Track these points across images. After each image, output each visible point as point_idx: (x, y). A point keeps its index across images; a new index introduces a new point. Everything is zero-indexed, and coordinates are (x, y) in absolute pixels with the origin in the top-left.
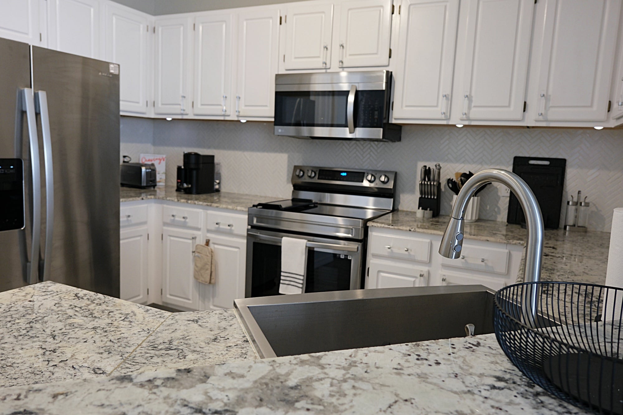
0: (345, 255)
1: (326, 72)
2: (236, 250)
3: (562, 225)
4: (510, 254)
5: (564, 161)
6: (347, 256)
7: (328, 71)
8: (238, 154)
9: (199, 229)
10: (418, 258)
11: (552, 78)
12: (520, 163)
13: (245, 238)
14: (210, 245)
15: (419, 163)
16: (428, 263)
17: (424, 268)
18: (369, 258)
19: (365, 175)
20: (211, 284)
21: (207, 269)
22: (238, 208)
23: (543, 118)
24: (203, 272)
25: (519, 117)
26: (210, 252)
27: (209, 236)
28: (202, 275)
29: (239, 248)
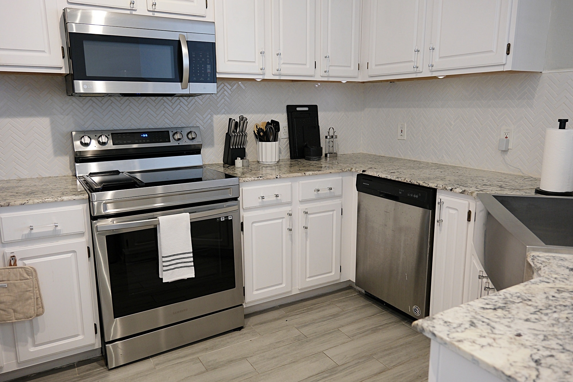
0: (225, 217)
1: (131, 14)
2: (69, 255)
5: (316, 107)
6: (228, 217)
7: (134, 13)
10: (285, 200)
12: (291, 110)
13: (82, 234)
14: (19, 264)
15: (215, 117)
16: (289, 204)
17: (288, 209)
18: (242, 213)
19: (171, 134)
20: (37, 315)
21: (30, 298)
22: (65, 198)
23: (326, 74)
24: (18, 306)
25: (312, 73)
26: (32, 272)
27: (9, 250)
28: (15, 311)
29: (74, 252)
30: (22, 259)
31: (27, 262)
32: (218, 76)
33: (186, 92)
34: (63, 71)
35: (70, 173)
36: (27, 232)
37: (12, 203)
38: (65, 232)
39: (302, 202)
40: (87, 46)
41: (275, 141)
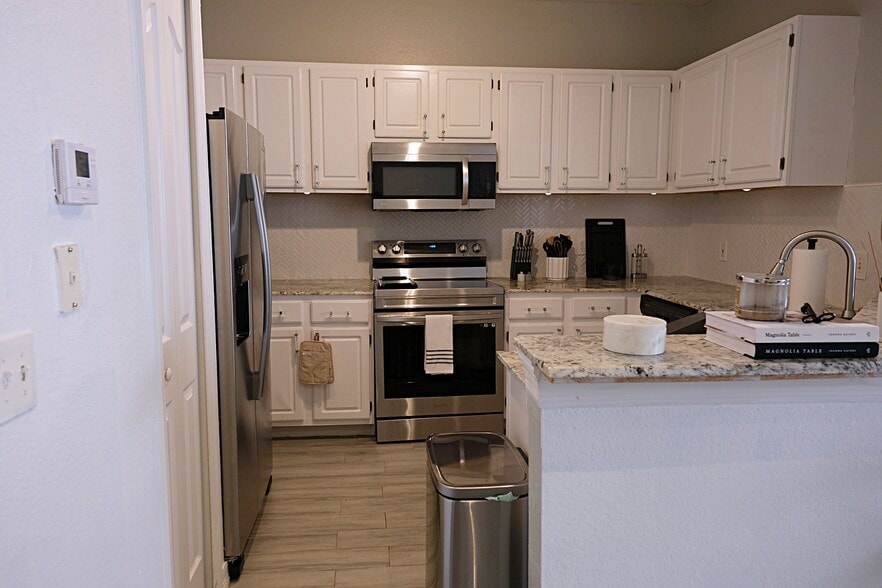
0: (488, 324)
2: (356, 339)
3: (628, 274)
4: (626, 301)
5: (623, 221)
6: (491, 324)
7: (426, 141)
8: (289, 232)
9: (299, 324)
10: (554, 315)
11: (628, 153)
12: (591, 225)
13: (367, 324)
14: (321, 340)
15: (504, 230)
16: (561, 319)
17: (558, 324)
18: (507, 323)
19: (457, 246)
20: (329, 383)
21: (324, 367)
22: (356, 293)
23: (624, 187)
24: (317, 372)
25: (606, 186)
26: (328, 347)
27: (316, 329)
28: (315, 376)
29: (359, 337)
30: (323, 337)
31: (326, 340)
32: (498, 191)
33: (466, 207)
34: (367, 192)
35: (369, 277)
36: (328, 316)
37: (320, 292)
38: (354, 320)
39: (575, 319)
40: (386, 171)
41: (563, 256)
